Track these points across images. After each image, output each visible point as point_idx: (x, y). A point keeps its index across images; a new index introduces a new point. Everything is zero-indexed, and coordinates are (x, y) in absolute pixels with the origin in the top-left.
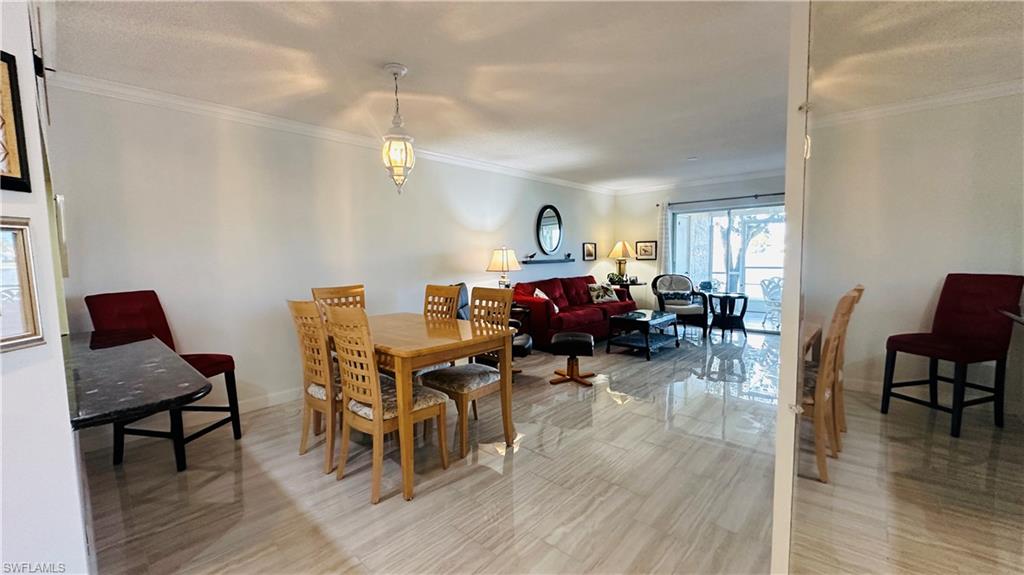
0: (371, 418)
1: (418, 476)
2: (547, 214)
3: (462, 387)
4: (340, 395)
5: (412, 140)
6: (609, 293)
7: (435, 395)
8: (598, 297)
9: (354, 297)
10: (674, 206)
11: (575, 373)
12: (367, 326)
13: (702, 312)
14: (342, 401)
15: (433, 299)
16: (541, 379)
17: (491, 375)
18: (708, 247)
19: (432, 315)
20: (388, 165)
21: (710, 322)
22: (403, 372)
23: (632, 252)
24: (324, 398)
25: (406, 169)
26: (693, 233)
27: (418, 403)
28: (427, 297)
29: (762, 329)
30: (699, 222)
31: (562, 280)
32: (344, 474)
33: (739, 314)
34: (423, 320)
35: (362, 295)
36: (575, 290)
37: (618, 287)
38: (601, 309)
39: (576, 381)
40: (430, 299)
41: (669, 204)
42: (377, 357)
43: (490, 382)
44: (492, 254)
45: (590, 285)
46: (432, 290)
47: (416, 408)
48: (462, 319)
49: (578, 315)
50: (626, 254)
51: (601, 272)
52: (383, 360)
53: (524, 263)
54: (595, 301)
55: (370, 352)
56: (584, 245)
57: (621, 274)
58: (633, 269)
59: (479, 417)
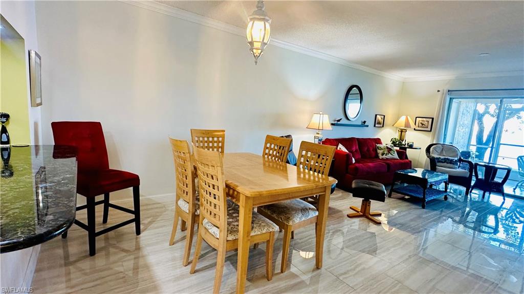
0: (218, 237)
1: (249, 283)
2: (354, 91)
3: (288, 219)
4: (198, 211)
5: (270, 21)
6: (392, 152)
7: (267, 224)
8: (383, 154)
9: (218, 138)
10: (453, 93)
11: (367, 211)
12: (222, 167)
13: (468, 175)
14: (199, 216)
15: (271, 146)
16: (340, 211)
17: (311, 212)
18: (470, 126)
19: (268, 157)
20: (250, 40)
21: (473, 183)
22: (245, 207)
23: (412, 123)
24: (188, 212)
25: (264, 44)
26: (460, 114)
27: (254, 229)
28: (266, 144)
29: (513, 193)
30: (467, 107)
31: (358, 139)
32: (197, 268)
33: (500, 181)
34: (262, 161)
35: (223, 137)
36: (367, 147)
37: (398, 148)
38: (387, 164)
39: (367, 218)
40: (268, 145)
41: (449, 91)
42: (227, 189)
43: (310, 217)
44: (312, 116)
45: (378, 145)
46: (270, 139)
47: (253, 234)
48: (289, 163)
49: (369, 167)
50: (407, 125)
51: (386, 136)
52: (231, 193)
53: (332, 124)
54: (381, 157)
55: (222, 186)
56: (376, 115)
57: (401, 139)
58: (411, 137)
59: (295, 237)
